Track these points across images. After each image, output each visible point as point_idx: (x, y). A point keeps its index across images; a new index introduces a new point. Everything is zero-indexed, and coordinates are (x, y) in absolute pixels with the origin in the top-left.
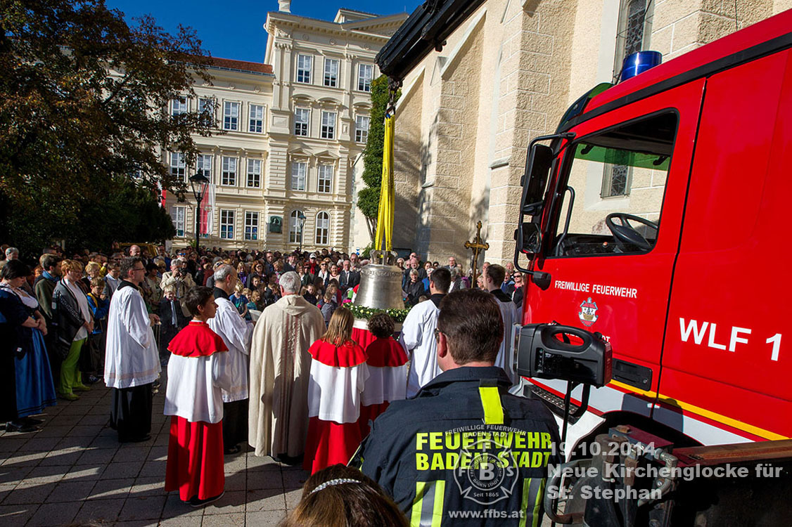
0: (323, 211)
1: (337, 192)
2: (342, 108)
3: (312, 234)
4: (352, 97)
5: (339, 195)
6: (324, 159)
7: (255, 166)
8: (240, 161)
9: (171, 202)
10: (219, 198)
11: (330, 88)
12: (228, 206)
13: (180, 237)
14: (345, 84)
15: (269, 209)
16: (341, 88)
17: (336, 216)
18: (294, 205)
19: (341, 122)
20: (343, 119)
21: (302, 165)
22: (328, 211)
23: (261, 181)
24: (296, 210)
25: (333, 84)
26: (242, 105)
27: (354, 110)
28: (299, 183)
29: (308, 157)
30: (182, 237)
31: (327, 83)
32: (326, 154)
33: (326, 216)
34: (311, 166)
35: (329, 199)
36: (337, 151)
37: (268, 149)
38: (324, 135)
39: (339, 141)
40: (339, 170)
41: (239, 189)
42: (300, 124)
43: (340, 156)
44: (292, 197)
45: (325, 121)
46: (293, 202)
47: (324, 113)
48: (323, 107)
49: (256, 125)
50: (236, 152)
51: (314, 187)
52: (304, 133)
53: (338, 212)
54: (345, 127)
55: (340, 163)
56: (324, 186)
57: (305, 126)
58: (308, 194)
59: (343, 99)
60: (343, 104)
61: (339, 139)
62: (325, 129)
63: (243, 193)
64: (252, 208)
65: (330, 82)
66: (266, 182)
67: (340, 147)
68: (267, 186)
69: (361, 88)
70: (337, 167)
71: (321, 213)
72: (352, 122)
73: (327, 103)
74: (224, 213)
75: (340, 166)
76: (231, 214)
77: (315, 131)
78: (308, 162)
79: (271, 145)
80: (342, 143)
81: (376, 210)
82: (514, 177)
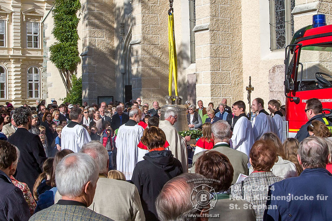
1: (12, 46)
5: (14, 49)
17: (13, 70)
33: (2, 70)
35: (4, 53)
36: (9, 6)
40: (13, 24)
43: (13, 10)
55: (13, 17)
70: (10, 20)
75: (13, 21)
81: (70, 63)
82: (213, 38)
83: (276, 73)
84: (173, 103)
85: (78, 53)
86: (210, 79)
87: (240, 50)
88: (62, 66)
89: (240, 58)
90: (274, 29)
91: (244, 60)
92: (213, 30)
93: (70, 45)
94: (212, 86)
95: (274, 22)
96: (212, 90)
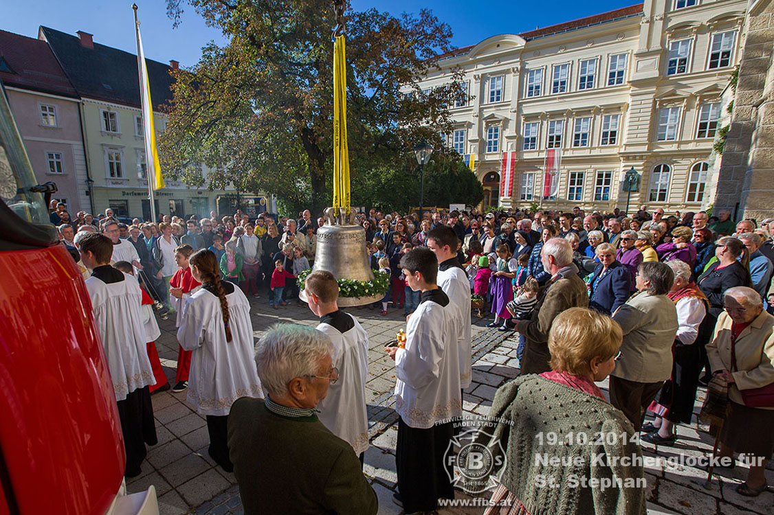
0: (701, 162)
3: (682, 191)
6: (710, 95)
7: (612, 121)
8: (594, 119)
9: (522, 169)
10: (566, 161)
12: (577, 168)
13: (528, 200)
15: (625, 166)
18: (659, 159)
21: (675, 109)
23: (618, 137)
24: (661, 164)
26: (600, 61)
28: (668, 132)
29: (684, 98)
30: (530, 200)
32: (714, 88)
33: (706, 168)
37: (629, 100)
38: (713, 65)
41: (592, 148)
42: (675, 61)
44: (656, 150)
45: (716, 46)
46: (657, 155)
47: (716, 36)
48: (715, 29)
49: (616, 77)
50: (590, 111)
51: (691, 134)
52: (682, 70)
56: (707, 129)
57: (683, 61)
62: (715, 56)
63: (595, 152)
64: (604, 167)
66: (623, 138)
68: (625, 142)
71: (700, 164)
73: (723, 21)
74: (573, 176)
76: (581, 175)
77: (699, 63)
78: (684, 104)
79: (632, 95)
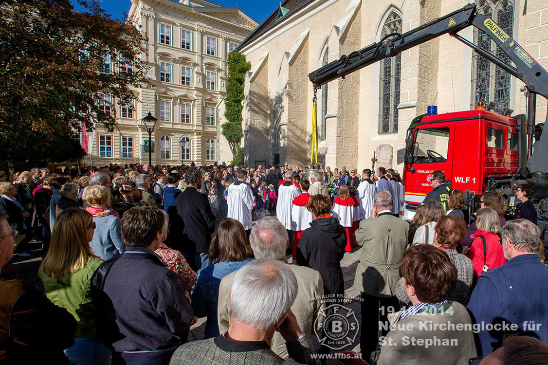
0: (186, 136)
1: (195, 123)
2: (195, 65)
3: (178, 152)
4: (202, 58)
5: (197, 125)
6: (184, 100)
8: (115, 97)
11: (185, 50)
14: (197, 48)
15: (142, 135)
16: (194, 51)
17: (196, 140)
18: (162, 132)
19: (195, 75)
20: (197, 73)
21: (168, 103)
22: (189, 136)
23: (134, 114)
24: (165, 135)
25: (188, 48)
27: (204, 67)
28: (166, 116)
29: (171, 98)
31: (183, 46)
32: (186, 96)
33: (188, 140)
34: (175, 104)
35: (190, 128)
36: (194, 95)
37: (139, 90)
38: (183, 83)
39: (195, 87)
40: (196, 108)
42: (164, 74)
43: (196, 98)
44: (160, 126)
45: (183, 73)
46: (161, 129)
47: (182, 67)
48: (182, 63)
49: (127, 71)
51: (178, 119)
52: (168, 80)
53: (197, 137)
54: (198, 78)
55: (196, 103)
56: (185, 118)
57: (168, 75)
58: (173, 124)
59: (196, 59)
60: (196, 62)
61: (195, 86)
62: (183, 78)
63: (119, 122)
64: (127, 133)
65: (185, 46)
66: (138, 114)
67: (195, 92)
68: (140, 117)
69: (209, 53)
70: (194, 105)
71: (184, 138)
72: (204, 76)
73: (184, 61)
74: (102, 138)
75: (196, 105)
76: (109, 138)
77: (176, 79)
78: (172, 101)
79: (142, 88)
80: (197, 89)
81: (236, 137)
82: (339, 123)
83: (382, 150)
84: (314, 168)
85: (242, 130)
86: (336, 151)
87: (357, 132)
88: (230, 138)
89: (357, 138)
90: (381, 119)
91: (359, 140)
92: (339, 117)
93: (237, 124)
94: (337, 157)
95: (382, 114)
96: (337, 159)
